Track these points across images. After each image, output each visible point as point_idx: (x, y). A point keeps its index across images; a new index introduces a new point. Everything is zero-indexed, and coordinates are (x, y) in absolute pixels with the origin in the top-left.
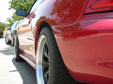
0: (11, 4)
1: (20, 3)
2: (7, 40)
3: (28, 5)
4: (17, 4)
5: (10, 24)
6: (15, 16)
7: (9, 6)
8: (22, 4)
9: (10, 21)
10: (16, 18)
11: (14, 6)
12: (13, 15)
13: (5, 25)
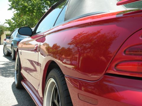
0: (11, 2)
1: (22, 2)
2: (6, 51)
3: (34, 5)
4: (20, 3)
5: (9, 27)
6: (16, 17)
7: (10, 5)
8: (26, 4)
9: (9, 24)
10: (18, 20)
11: (15, 6)
12: (14, 16)
13: (3, 28)
